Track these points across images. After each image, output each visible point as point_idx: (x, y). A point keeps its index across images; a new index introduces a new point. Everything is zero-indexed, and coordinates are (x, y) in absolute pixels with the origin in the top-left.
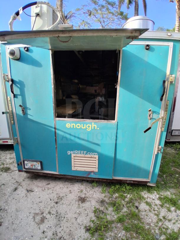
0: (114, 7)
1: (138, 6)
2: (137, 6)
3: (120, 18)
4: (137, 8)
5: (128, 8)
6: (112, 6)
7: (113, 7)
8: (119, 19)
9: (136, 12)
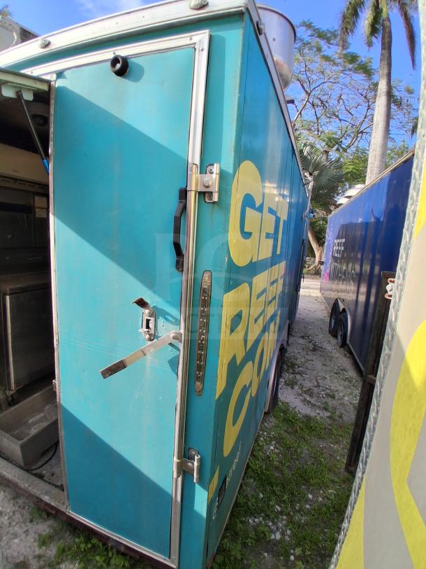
0: (332, 44)
1: (390, 37)
2: (386, 35)
3: (350, 70)
4: (387, 40)
5: (370, 44)
6: (328, 40)
7: (331, 42)
8: (346, 72)
9: (385, 52)
